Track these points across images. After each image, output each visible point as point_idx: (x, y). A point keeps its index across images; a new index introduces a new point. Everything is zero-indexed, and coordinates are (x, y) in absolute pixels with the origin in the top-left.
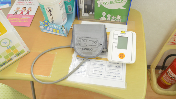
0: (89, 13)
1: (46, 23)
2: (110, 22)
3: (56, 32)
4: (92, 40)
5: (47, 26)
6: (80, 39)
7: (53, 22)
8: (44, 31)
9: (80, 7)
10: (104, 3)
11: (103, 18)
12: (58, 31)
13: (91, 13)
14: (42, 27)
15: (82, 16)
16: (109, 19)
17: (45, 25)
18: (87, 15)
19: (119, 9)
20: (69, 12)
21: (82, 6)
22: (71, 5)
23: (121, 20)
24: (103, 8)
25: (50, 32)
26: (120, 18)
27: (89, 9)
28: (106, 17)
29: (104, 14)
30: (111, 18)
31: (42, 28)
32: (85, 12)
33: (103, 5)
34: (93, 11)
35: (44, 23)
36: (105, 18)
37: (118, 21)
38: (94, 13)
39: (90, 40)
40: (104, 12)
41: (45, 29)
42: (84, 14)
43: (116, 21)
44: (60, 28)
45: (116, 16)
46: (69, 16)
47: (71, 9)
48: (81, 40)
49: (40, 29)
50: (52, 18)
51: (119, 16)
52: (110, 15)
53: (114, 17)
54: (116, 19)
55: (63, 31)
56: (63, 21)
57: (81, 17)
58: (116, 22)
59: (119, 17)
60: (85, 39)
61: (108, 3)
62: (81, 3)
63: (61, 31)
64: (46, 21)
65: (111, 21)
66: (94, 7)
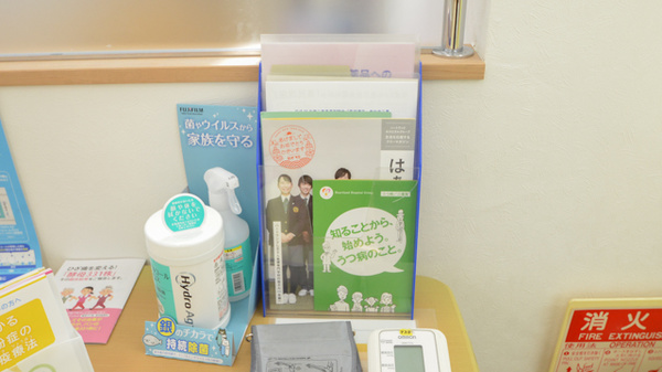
0: (297, 295)
1: (166, 326)
2: (364, 315)
3: (197, 353)
4: (316, 363)
5: (169, 334)
6: (278, 364)
7: (189, 322)
8: (157, 352)
9: (270, 277)
10: (341, 258)
11: (341, 306)
12: (204, 349)
13: (303, 292)
14: (150, 340)
15: (278, 302)
16: (358, 306)
17: (163, 333)
18: (292, 298)
19: (385, 273)
20: (235, 293)
21: (276, 273)
22: (241, 272)
23: (393, 307)
24: (338, 276)
25: (177, 355)
26: (390, 302)
27: (299, 280)
28: (349, 300)
29: (342, 291)
30: (363, 304)
31: (149, 343)
32: (285, 291)
33: (338, 265)
34: (309, 285)
35: (159, 324)
36: (347, 305)
37: (387, 309)
38: (311, 292)
39: (309, 366)
40: (341, 287)
41: (162, 345)
42: (281, 298)
43: (379, 312)
44: (210, 337)
45: (378, 297)
46: (236, 306)
47: (243, 284)
48: (283, 366)
49: (143, 347)
50: (188, 306)
51: (386, 294)
52: (360, 294)
53: (372, 301)
54: (378, 305)
55: (220, 346)
56: (221, 319)
57: (272, 307)
58: (379, 316)
59: (386, 298)
60: (293, 362)
61: (352, 258)
62: (273, 265)
63: (214, 348)
64: (165, 320)
65: (364, 311)
66: (312, 274)
